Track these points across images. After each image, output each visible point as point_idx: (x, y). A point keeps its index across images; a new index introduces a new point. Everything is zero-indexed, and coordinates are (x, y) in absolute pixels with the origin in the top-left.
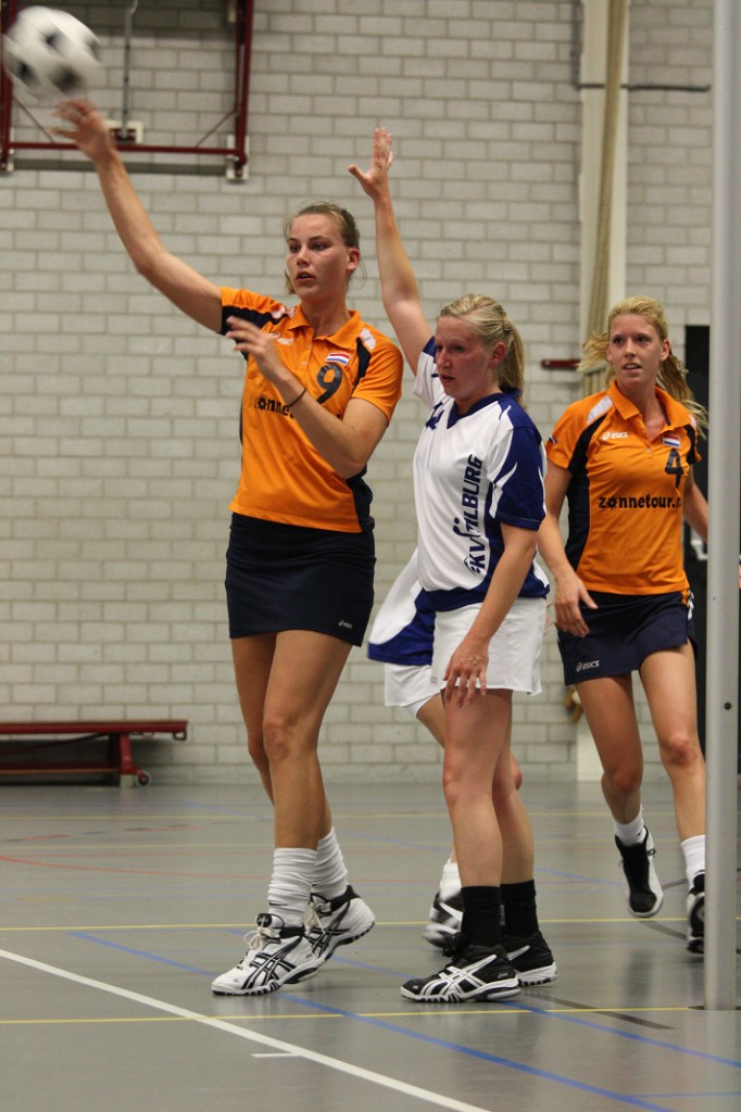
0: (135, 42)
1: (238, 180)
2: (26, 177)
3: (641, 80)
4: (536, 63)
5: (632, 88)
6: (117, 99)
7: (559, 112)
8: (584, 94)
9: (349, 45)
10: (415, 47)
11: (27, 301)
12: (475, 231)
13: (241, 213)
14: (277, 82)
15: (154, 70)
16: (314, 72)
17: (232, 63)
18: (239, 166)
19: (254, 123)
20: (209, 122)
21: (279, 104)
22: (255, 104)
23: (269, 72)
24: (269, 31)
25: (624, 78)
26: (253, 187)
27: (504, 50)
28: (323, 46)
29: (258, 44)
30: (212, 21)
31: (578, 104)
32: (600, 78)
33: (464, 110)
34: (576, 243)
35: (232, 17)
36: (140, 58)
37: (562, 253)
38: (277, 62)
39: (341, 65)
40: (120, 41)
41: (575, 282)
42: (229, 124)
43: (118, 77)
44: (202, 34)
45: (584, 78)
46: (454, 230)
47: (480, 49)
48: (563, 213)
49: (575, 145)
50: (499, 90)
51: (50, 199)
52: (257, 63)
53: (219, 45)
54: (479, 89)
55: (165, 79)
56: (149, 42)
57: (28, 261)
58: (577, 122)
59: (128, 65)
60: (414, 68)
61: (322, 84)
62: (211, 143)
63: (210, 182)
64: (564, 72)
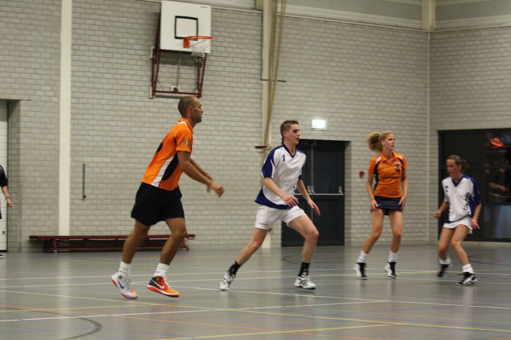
0: (181, 67)
2: (156, 99)
4: (254, 74)
6: (175, 81)
7: (258, 86)
8: (263, 82)
9: (219, 69)
10: (231, 69)
12: (243, 114)
15: (183, 74)
30: (192, 62)
31: (262, 84)
32: (267, 78)
34: (261, 118)
36: (180, 71)
37: (259, 120)
39: (217, 73)
40: (177, 66)
41: (261, 127)
43: (175, 75)
44: (190, 65)
45: (263, 78)
46: (238, 114)
47: (244, 70)
48: (259, 110)
49: (261, 94)
51: (160, 105)
53: (194, 68)
55: (184, 76)
58: (261, 89)
59: (178, 73)
61: (213, 78)
64: (258, 76)
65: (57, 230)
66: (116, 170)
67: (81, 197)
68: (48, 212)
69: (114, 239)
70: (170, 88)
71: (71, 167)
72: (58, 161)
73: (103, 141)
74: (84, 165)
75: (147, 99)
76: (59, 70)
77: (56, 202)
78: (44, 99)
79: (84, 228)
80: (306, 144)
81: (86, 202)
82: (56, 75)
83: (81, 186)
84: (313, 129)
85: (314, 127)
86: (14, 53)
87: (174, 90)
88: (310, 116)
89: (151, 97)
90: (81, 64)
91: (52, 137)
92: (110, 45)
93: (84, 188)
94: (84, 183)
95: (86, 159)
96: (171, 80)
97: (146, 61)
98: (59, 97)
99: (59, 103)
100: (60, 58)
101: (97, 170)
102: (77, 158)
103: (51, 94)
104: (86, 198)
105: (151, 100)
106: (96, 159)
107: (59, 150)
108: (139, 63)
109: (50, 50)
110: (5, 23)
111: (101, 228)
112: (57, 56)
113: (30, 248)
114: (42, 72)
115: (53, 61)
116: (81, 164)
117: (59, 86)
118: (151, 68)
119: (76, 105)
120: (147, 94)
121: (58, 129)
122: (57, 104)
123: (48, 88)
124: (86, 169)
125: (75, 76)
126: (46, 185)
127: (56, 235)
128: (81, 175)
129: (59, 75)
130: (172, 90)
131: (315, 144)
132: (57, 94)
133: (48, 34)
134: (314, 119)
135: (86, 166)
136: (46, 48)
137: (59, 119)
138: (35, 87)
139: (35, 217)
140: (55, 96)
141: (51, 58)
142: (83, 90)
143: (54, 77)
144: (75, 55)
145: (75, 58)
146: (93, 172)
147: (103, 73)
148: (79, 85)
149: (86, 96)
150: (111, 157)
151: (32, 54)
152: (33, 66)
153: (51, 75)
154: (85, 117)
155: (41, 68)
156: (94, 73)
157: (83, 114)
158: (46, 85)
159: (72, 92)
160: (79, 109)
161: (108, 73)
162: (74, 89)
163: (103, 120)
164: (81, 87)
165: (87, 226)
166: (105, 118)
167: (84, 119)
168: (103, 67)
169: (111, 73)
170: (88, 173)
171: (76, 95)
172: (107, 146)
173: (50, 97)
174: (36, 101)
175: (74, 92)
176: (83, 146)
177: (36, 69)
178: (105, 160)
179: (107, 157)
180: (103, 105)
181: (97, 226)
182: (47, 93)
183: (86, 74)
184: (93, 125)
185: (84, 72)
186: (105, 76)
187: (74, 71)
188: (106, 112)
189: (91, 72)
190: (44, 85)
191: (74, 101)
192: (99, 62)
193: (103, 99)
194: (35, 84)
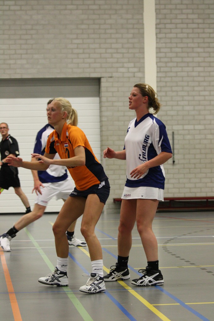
66: (209, 136)
67: (171, 162)
73: (194, 110)
74: (173, 133)
76: (143, 48)
78: (127, 75)
79: (176, 190)
81: (177, 166)
82: (140, 52)
86: (92, 36)
90: (168, 41)
92: (200, 21)
95: (175, 128)
98: (143, 72)
100: (143, 38)
101: (188, 137)
103: (136, 70)
104: (175, 163)
106: (186, 127)
109: (132, 31)
110: (82, 10)
111: (193, 190)
112: (141, 35)
113: (116, 209)
114: (124, 51)
115: (136, 40)
116: (171, 132)
117: (144, 63)
119: (163, 79)
123: (132, 65)
124: (176, 137)
125: (160, 52)
129: (143, 53)
132: (141, 69)
133: (129, 16)
135: (175, 133)
136: (128, 29)
138: (117, 65)
140: (139, 71)
141: (133, 38)
142: (170, 64)
143: (137, 55)
144: (160, 33)
145: (160, 36)
146: (184, 139)
147: (193, 48)
148: (166, 60)
149: (174, 69)
150: (205, 125)
151: (113, 36)
152: (113, 46)
153: (134, 53)
154: (174, 89)
155: (123, 47)
156: (182, 48)
157: (172, 87)
158: (129, 62)
159: (157, 67)
160: (166, 82)
161: (199, 47)
162: (160, 64)
163: (194, 91)
164: (168, 62)
165: (179, 188)
166: (196, 89)
167: (172, 91)
168: (193, 42)
169: (201, 47)
170: (178, 140)
171: (162, 69)
172: (199, 115)
173: (134, 73)
174: (118, 77)
175: (160, 67)
176: (172, 116)
177: (117, 49)
178: (197, 127)
179: (200, 124)
180: (193, 77)
181: (190, 188)
182: (131, 70)
183: (174, 50)
184: (183, 96)
185: (171, 48)
186: (196, 50)
187: (160, 48)
188: (197, 84)
189: (179, 48)
190: (126, 63)
191: (160, 75)
192: (188, 38)
193: (193, 71)
194: (117, 62)
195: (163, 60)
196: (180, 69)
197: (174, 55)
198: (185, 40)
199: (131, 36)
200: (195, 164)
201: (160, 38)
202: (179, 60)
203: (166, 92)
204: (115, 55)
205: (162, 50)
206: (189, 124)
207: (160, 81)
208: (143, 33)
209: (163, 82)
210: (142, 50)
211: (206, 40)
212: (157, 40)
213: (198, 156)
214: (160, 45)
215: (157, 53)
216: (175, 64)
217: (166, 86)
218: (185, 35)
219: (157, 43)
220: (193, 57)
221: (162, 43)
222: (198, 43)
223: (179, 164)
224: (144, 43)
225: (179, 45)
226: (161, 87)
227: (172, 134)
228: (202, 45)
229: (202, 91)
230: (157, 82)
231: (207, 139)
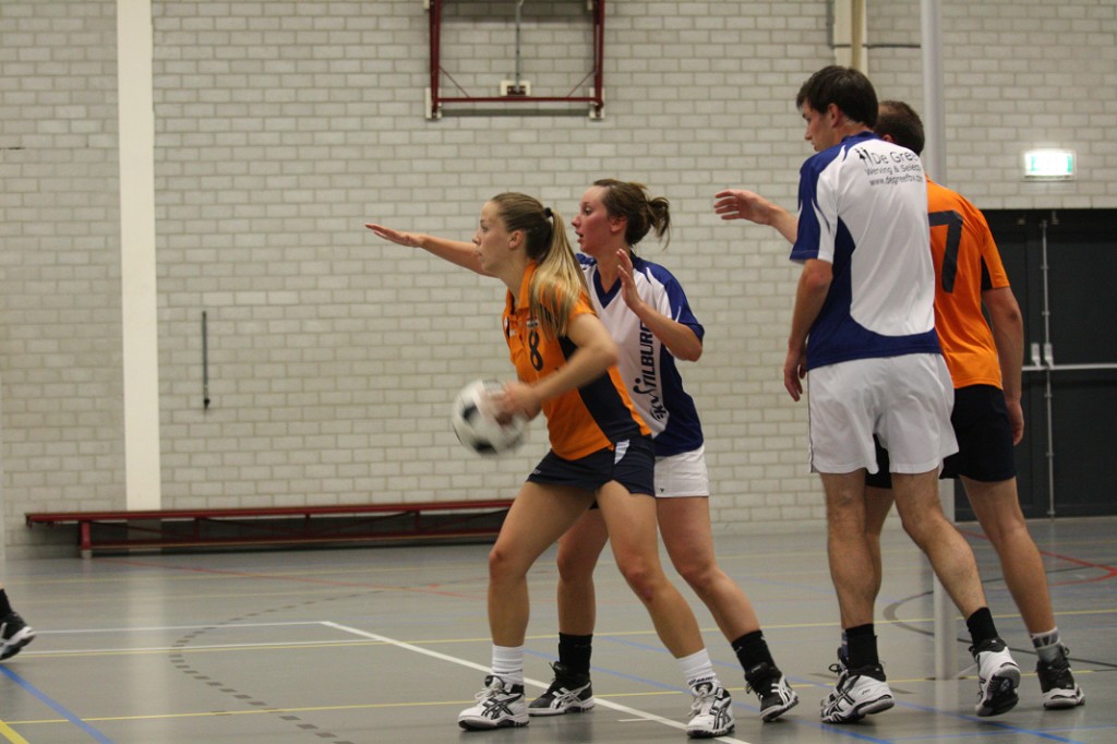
0: (524, 26)
1: (598, 118)
2: (450, 122)
3: (876, 40)
4: (802, 31)
5: (870, 47)
6: (512, 66)
8: (837, 52)
9: (671, 23)
10: (718, 23)
11: (454, 207)
12: (764, 149)
13: (601, 142)
14: (623, 50)
15: (537, 45)
16: (649, 42)
17: (590, 38)
18: (598, 109)
19: (607, 79)
20: (577, 79)
21: (625, 65)
22: (607, 65)
23: (617, 43)
24: (616, 15)
25: (864, 39)
26: (608, 123)
27: (780, 23)
28: (654, 24)
29: (609, 24)
30: (576, 9)
31: (833, 58)
32: (847, 39)
33: (755, 65)
35: (590, 6)
36: (526, 37)
38: (622, 36)
39: (666, 37)
40: (512, 26)
42: (591, 80)
43: (512, 51)
44: (569, 18)
45: (836, 41)
46: (750, 148)
47: (764, 22)
50: (778, 50)
51: (467, 136)
52: (607, 37)
54: (764, 50)
55: (545, 51)
56: (533, 26)
57: (453, 180)
59: (518, 42)
60: (717, 37)
61: (654, 50)
62: (578, 93)
63: (577, 121)
64: (823, 37)
65: (123, 495)
66: (313, 325)
67: (199, 402)
68: (87, 447)
69: (303, 516)
70: (498, 88)
71: (160, 322)
72: (119, 308)
73: (267, 246)
74: (204, 315)
75: (420, 123)
76: (115, 61)
77: (114, 418)
78: (64, 141)
79: (216, 488)
80: (1021, 222)
81: (215, 416)
82: (104, 74)
83: (198, 371)
84: (1030, 179)
85: (1029, 173)
87: (509, 93)
88: (1017, 139)
89: (429, 115)
90: (188, 39)
91: (98, 242)
93: (205, 379)
94: (205, 364)
95: (211, 299)
96: (496, 65)
97: (411, 18)
98: (115, 134)
99: (116, 149)
100: (114, 29)
101: (250, 327)
102: (183, 298)
103: (91, 126)
104: (210, 405)
105: (432, 125)
106: (243, 298)
107: (120, 278)
108: (386, 24)
109: (81, 10)
111: (266, 487)
112: (106, 22)
113: (34, 544)
114: (56, 69)
115: (92, 38)
116: (196, 313)
117: (116, 105)
118: (428, 35)
119: (172, 154)
120: (417, 110)
121: (117, 221)
122: (111, 155)
123: (80, 111)
124: (211, 326)
125: (165, 74)
126: (80, 374)
127: (118, 508)
128: (197, 342)
129: (115, 75)
130: (504, 92)
131: (1055, 221)
132: (109, 123)
134: (1032, 148)
135: (211, 314)
137: (117, 194)
138: (37, 112)
139: (48, 463)
140: (103, 131)
141: (85, 30)
142: (195, 110)
143: (95, 82)
144: (164, 16)
145: (164, 24)
146: (236, 334)
147: (263, 60)
148: (182, 96)
149: (205, 125)
150: (298, 290)
151: (24, 25)
152: (26, 54)
153: (87, 77)
154: (207, 182)
155: (53, 60)
156: (230, 60)
157: (199, 176)
158: (71, 103)
159: (157, 117)
160: (183, 163)
161: (280, 58)
162: (163, 110)
163: (265, 188)
164: (189, 103)
165: (223, 482)
166: (272, 182)
167: (200, 189)
168: (263, 44)
169: (288, 59)
170: (220, 337)
171: (171, 125)
172: (283, 260)
173: (87, 135)
174: (39, 149)
175: (165, 118)
176: (201, 264)
177: (35, 63)
178: (276, 297)
179: (284, 289)
180: (264, 146)
181: (256, 481)
182: (77, 126)
183: (205, 66)
184: (233, 205)
185: (197, 61)
186: (270, 67)
187: (164, 61)
188: (275, 167)
189: (222, 60)
190: (63, 105)
191: (165, 141)
192: (248, 30)
193: (263, 130)
194: (36, 104)
195: (172, 96)
196: (224, 124)
197: (207, 81)
198: (238, 38)
199: (77, 24)
200: (269, 408)
201: (165, 32)
202: (223, 96)
203: (182, 192)
204: (30, 83)
205: (171, 67)
206: (250, 289)
207: (166, 160)
208: (114, 17)
209: (174, 161)
210: (110, 67)
211: (302, 38)
212: (154, 36)
213: (279, 385)
214: (164, 53)
215: (155, 75)
216: (210, 110)
217: (182, 175)
218: (239, 23)
219: (155, 45)
220: (264, 89)
221: (170, 46)
222: (280, 46)
223: (221, 408)
224: (115, 45)
225: (221, 53)
226: (167, 177)
227: (200, 317)
228: (289, 52)
229: (289, 189)
230: (156, 162)
231: (306, 333)
